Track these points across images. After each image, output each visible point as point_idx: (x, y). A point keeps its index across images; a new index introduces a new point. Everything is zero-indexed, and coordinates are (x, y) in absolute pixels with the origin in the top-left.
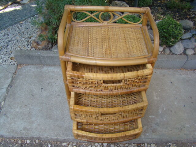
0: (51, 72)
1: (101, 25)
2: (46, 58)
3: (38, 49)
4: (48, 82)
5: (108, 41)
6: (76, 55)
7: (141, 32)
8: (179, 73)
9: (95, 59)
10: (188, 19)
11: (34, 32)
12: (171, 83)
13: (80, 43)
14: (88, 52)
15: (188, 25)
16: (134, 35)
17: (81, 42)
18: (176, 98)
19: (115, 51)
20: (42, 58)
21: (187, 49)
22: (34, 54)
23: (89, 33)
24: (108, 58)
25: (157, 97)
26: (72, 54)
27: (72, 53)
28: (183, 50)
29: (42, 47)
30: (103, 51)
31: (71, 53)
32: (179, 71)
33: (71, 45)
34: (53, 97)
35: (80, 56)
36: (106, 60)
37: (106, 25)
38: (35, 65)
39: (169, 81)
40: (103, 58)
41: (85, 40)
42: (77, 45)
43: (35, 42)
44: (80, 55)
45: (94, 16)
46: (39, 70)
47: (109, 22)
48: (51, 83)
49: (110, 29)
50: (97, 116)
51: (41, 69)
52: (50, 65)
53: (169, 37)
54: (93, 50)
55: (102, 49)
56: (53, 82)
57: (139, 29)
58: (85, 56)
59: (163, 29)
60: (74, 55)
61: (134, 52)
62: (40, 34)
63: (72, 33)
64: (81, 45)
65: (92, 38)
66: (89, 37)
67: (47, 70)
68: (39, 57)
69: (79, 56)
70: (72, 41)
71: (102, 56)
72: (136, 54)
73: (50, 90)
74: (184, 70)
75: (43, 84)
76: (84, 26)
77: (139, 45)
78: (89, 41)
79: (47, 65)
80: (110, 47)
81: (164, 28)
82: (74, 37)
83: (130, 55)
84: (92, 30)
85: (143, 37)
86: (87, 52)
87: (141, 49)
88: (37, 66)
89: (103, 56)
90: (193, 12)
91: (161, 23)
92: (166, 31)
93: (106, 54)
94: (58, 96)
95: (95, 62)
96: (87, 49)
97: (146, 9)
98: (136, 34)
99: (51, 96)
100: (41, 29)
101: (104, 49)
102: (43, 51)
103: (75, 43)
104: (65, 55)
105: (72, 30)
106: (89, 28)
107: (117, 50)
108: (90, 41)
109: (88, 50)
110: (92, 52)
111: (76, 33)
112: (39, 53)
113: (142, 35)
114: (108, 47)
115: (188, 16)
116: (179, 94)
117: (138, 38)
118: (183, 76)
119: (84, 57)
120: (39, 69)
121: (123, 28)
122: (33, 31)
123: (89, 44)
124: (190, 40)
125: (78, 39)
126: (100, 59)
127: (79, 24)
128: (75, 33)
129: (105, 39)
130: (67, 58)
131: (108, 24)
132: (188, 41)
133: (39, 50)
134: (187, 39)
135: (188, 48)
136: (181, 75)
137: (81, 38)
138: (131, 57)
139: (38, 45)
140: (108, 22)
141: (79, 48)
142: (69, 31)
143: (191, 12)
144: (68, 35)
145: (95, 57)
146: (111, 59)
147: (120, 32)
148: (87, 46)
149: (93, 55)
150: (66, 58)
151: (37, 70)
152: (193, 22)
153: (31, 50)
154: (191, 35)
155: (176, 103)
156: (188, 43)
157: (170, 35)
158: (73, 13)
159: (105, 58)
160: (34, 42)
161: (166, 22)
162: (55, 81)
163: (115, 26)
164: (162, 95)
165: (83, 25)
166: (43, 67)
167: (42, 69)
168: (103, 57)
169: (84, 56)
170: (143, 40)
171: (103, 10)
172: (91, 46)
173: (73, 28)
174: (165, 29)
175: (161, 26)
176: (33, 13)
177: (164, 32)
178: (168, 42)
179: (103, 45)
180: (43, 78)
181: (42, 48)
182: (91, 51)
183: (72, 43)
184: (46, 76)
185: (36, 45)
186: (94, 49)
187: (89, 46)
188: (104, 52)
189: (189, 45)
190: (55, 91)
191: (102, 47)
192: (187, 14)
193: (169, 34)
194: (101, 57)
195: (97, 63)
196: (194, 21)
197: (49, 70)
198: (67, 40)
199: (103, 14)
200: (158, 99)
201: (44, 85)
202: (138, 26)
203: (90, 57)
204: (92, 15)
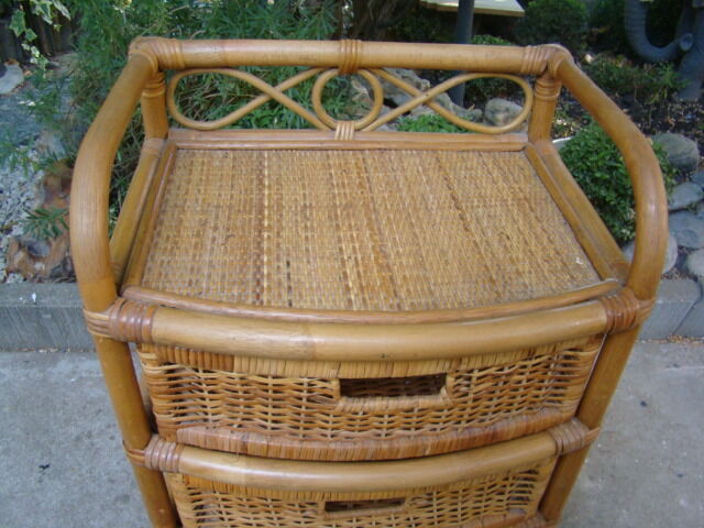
0: (91, 383)
1: (323, 139)
2: (66, 316)
3: (32, 276)
4: (73, 431)
5: (370, 219)
6: (186, 303)
7: (529, 171)
8: (666, 355)
9: (304, 324)
10: (673, 131)
11: (28, 204)
12: (643, 404)
13: (210, 234)
14: (258, 283)
15: (679, 152)
16: (501, 183)
17: (216, 228)
18: (680, 476)
19: (415, 273)
20: (49, 316)
21: (691, 250)
22: (12, 300)
23: (261, 182)
24: (378, 311)
25: (591, 478)
26: (159, 298)
27: (163, 291)
28: (676, 256)
29: (50, 267)
30: (345, 273)
31: (157, 290)
32: (665, 351)
33: (162, 244)
34: (98, 508)
35: (210, 308)
36: (367, 324)
37: (349, 141)
38: (20, 350)
39: (631, 397)
40: (351, 312)
41: (240, 217)
42: (196, 247)
43: (21, 247)
44: (208, 302)
45: (285, 92)
46: (35, 373)
47: (366, 126)
48: (90, 435)
49: (369, 161)
50: (307, 513)
51: (43, 371)
52: (86, 350)
53: (619, 203)
54: (285, 270)
55: (337, 265)
56: (101, 432)
57: (517, 155)
58: (240, 303)
59: (589, 169)
60: (172, 302)
61: (518, 272)
62: (42, 207)
63: (169, 181)
64: (220, 241)
65: (280, 207)
66: (261, 200)
67: (74, 373)
68: (33, 313)
69: (203, 307)
70: (166, 223)
71: (343, 306)
72: (534, 280)
73: (83, 471)
74: (686, 343)
75: (52, 442)
76: (233, 149)
77: (539, 231)
78: (261, 221)
79: (75, 350)
80: (381, 252)
81: (596, 162)
82: (180, 203)
83: (500, 290)
84: (280, 167)
85: (544, 194)
86: (252, 284)
87: (552, 253)
88: (28, 355)
89: (350, 301)
90: (684, 103)
91: (579, 145)
92: (608, 177)
93: (362, 288)
94: (120, 505)
95: (305, 344)
96: (250, 263)
97: (549, 53)
98: (506, 179)
99: (88, 505)
100: (46, 184)
101: (351, 263)
102: (51, 286)
103: (184, 234)
104: (121, 300)
105: (171, 171)
106: (261, 155)
107: (422, 265)
108: (266, 223)
109: (259, 269)
110: (283, 277)
111: (189, 182)
112: (34, 296)
113: (536, 182)
114: (370, 251)
115: (672, 121)
116: (685, 454)
117: (521, 196)
118: (686, 370)
119: (231, 311)
120: (35, 370)
121: (434, 151)
122: (23, 200)
123: (260, 236)
124: (696, 214)
125: (203, 212)
126: (332, 323)
127: (205, 137)
128: (183, 184)
129: (346, 207)
130: (128, 319)
131: (361, 137)
132: (690, 218)
133: (40, 281)
134: (686, 210)
135: (694, 246)
136: (676, 366)
137: (218, 207)
138: (510, 301)
139: (31, 256)
140: (359, 123)
141: (207, 258)
142: (156, 171)
143: (678, 106)
144: (145, 191)
145: (301, 310)
146: (397, 318)
147: (424, 170)
148: (253, 249)
149: (285, 297)
150: (124, 319)
151: (27, 376)
152: (693, 139)
153: (8, 282)
154: (699, 194)
155: (682, 502)
156: (691, 228)
157: (622, 191)
158: (175, 80)
159: (359, 312)
160: (15, 247)
161: (599, 140)
162: (109, 426)
163: (394, 146)
164: (614, 467)
165: (231, 142)
166: (55, 361)
167: (50, 369)
168: (348, 310)
169: (232, 305)
170: (551, 208)
171: (332, 61)
172: (273, 248)
173: (175, 157)
174: (599, 169)
175: (582, 154)
176: (32, 129)
177: (595, 180)
178: (617, 224)
179: (340, 241)
180: (52, 414)
181: (49, 273)
182: (275, 277)
183: (164, 234)
184: (65, 403)
185: (22, 262)
186: (293, 264)
187: (262, 250)
188: (352, 277)
189: (696, 236)
190: (105, 478)
191: (336, 251)
192: (665, 114)
193: (616, 191)
194: (338, 311)
195: (313, 345)
196: (697, 136)
197: (84, 375)
198: (141, 216)
199: (332, 80)
200: (601, 487)
201: (53, 448)
202: (509, 143)
203: (274, 314)
204: (276, 93)
